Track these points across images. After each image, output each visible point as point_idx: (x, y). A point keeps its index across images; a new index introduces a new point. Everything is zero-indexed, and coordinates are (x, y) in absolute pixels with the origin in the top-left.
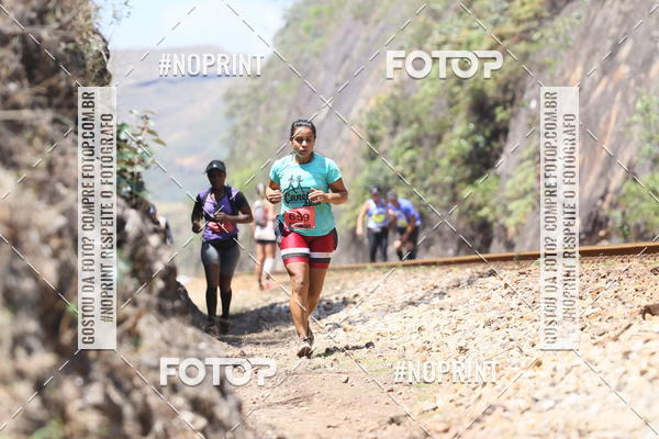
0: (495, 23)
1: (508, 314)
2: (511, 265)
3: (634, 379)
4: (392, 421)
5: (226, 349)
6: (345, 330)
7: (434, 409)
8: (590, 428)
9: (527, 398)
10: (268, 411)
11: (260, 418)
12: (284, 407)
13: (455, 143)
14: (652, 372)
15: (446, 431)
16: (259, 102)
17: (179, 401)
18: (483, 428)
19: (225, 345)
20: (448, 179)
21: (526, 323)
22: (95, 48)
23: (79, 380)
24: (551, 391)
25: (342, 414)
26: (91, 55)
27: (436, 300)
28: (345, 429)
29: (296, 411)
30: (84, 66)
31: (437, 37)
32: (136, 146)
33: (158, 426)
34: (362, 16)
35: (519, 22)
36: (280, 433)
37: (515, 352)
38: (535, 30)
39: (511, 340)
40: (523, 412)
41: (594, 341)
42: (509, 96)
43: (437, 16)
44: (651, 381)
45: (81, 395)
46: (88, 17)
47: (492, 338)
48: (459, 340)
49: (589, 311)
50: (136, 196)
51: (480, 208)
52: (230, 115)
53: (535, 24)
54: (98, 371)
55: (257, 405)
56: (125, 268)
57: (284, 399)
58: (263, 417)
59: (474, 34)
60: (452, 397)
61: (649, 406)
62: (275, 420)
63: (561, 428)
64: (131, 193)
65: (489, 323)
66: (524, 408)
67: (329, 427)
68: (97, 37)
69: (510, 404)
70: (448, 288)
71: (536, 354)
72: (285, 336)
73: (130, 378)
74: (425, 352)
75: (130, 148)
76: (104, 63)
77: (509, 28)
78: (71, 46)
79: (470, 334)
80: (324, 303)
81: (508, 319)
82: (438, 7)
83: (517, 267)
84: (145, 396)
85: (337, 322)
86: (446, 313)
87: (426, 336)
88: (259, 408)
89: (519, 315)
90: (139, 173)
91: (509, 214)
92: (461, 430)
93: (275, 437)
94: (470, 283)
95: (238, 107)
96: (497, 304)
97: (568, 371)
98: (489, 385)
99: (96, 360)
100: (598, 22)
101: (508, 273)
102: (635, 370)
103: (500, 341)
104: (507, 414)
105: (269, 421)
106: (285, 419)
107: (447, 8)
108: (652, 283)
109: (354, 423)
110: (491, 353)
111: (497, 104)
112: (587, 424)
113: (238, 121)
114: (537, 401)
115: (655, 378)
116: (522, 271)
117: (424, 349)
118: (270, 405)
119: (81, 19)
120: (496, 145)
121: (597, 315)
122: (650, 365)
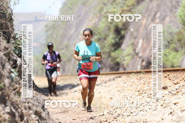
0: (122, 7)
1: (124, 89)
2: (125, 75)
3: (159, 107)
4: (91, 118)
5: (45, 97)
6: (78, 92)
7: (103, 115)
8: (147, 121)
9: (129, 112)
10: (56, 115)
11: (54, 116)
12: (61, 114)
13: (110, 40)
14: (164, 105)
15: (106, 121)
16: (54, 28)
17: (31, 112)
18: (117, 121)
19: (44, 96)
20: (108, 50)
21: (129, 91)
22: (9, 12)
23: (3, 106)
24: (136, 110)
25: (77, 116)
26: (8, 14)
27: (104, 84)
28: (78, 120)
29: (64, 115)
30: (6, 17)
31: (105, 10)
32: (20, 40)
33: (25, 119)
34: (84, 4)
35: (128, 6)
36: (59, 121)
37: (126, 99)
38: (133, 9)
39: (125, 96)
40: (128, 116)
41: (148, 97)
42: (125, 27)
43: (105, 5)
44: (164, 108)
45: (4, 110)
46: (7, 3)
47: (119, 95)
48: (110, 96)
49: (147, 88)
50: (20, 54)
51: (117, 58)
52: (47, 31)
53: (132, 7)
54: (8, 103)
55: (53, 113)
56: (17, 74)
57: (61, 112)
58: (55, 116)
59: (115, 10)
60: (108, 111)
61: (163, 115)
62: (58, 117)
63: (138, 121)
64: (18, 53)
65: (118, 91)
66: (128, 115)
67: (73, 119)
68: (10, 9)
69: (124, 114)
70: (107, 81)
71: (132, 100)
72: (61, 94)
73: (18, 105)
74: (100, 99)
75: (19, 40)
76: (11, 16)
77: (125, 8)
78: (2, 11)
79: (113, 94)
80: (72, 85)
81: (124, 90)
82: (106, 2)
83: (127, 75)
84: (22, 110)
85: (76, 90)
86: (106, 88)
87: (101, 94)
88: (54, 114)
89: (127, 89)
90: (21, 47)
91: (124, 60)
92: (110, 121)
93: (58, 122)
94: (114, 79)
95: (49, 29)
96: (121, 86)
97: (141, 105)
98: (119, 108)
99: (8, 100)
100: (150, 7)
101: (124, 77)
102: (159, 105)
103: (122, 96)
104: (123, 117)
105: (56, 118)
106: (61, 117)
107: (108, 2)
108: (165, 80)
109: (80, 119)
110: (119, 99)
111: (122, 29)
112: (146, 120)
113: (49, 33)
114: (132, 113)
115: (165, 107)
116: (128, 76)
117: (100, 98)
118: (57, 113)
119: (5, 4)
120: (121, 41)
121: (149, 89)
122: (164, 103)
